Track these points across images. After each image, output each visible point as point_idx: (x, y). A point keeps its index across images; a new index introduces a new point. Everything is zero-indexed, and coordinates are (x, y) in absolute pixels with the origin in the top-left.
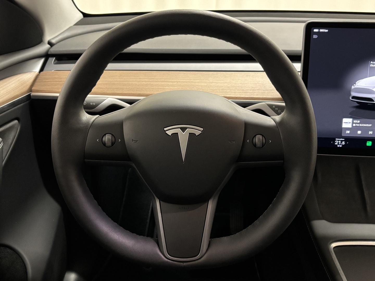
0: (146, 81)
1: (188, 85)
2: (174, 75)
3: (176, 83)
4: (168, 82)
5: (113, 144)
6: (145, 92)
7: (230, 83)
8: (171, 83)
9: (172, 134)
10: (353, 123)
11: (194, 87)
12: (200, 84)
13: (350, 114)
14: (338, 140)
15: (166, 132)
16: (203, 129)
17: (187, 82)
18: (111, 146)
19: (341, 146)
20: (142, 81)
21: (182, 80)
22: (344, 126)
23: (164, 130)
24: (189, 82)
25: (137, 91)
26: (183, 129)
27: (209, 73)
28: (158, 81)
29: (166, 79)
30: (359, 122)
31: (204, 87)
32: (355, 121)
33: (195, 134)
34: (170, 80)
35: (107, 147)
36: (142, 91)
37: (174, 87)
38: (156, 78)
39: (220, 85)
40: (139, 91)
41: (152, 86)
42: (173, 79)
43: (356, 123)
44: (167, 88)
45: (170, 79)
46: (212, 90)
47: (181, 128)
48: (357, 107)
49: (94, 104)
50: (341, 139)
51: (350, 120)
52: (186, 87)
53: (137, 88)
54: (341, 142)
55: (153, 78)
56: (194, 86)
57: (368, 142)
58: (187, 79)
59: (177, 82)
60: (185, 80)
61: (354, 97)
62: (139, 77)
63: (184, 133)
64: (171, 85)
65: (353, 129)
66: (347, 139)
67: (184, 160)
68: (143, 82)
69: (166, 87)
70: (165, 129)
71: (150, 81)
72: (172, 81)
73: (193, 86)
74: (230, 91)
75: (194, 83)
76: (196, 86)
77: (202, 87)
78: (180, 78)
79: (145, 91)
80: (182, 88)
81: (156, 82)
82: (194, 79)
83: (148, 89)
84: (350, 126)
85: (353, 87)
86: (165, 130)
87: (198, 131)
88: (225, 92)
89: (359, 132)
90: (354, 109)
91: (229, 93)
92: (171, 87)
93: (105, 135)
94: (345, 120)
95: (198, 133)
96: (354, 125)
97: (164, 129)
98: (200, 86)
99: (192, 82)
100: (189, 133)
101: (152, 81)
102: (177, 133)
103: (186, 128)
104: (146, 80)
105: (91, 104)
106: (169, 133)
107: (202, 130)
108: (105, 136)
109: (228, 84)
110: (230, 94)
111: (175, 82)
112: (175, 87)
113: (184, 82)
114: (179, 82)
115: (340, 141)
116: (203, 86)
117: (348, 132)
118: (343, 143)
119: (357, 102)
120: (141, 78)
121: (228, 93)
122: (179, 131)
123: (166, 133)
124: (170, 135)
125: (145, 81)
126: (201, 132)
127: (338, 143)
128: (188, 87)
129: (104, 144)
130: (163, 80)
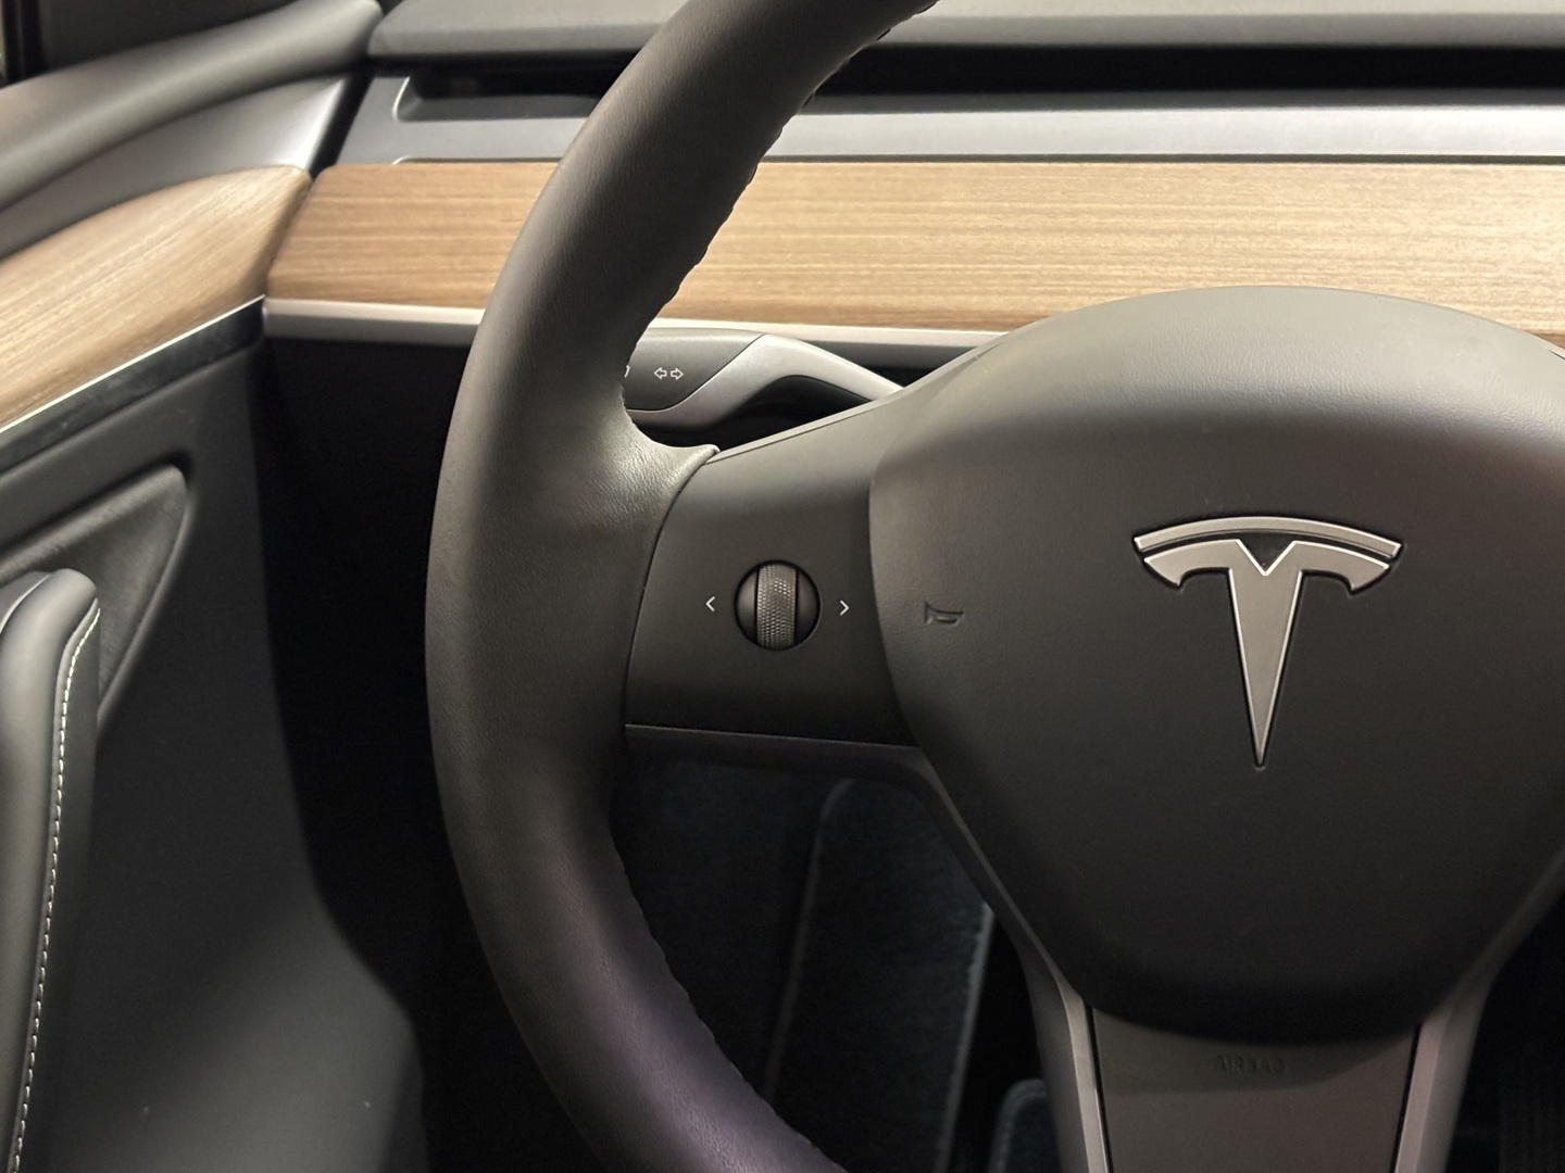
0: (977, 230)
1: (1259, 255)
2: (1166, 187)
3: (1180, 237)
4: (1128, 232)
5: (802, 630)
6: (975, 299)
7: (1552, 243)
8: (1146, 243)
9: (1188, 576)
11: (1300, 266)
12: (1340, 247)
15: (1147, 560)
16: (1398, 546)
17: (1251, 234)
18: (790, 639)
20: (957, 231)
21: (1220, 223)
23: (1134, 544)
24: (1266, 233)
25: (920, 292)
26: (1265, 546)
27: (1400, 171)
28: (1060, 230)
29: (1114, 213)
31: (1366, 263)
33: (1346, 582)
34: (1140, 222)
35: (769, 648)
36: (954, 293)
37: (1166, 265)
38: (1045, 206)
39: (1481, 254)
40: (933, 292)
41: (1022, 258)
42: (1156, 214)
44: (1117, 270)
45: (1136, 214)
46: (1426, 284)
47: (1249, 538)
49: (677, 374)
52: (1250, 267)
53: (923, 277)
55: (1028, 205)
56: (1300, 261)
58: (1254, 215)
59: (1188, 233)
60: (1237, 223)
62: (934, 204)
63: (1265, 568)
64: (1146, 254)
67: (1261, 748)
68: (962, 238)
69: (1108, 263)
70: (1142, 542)
71: (1008, 230)
72: (1155, 224)
73: (1293, 261)
74: (1548, 292)
75: (1299, 241)
76: (1315, 257)
77: (1359, 263)
78: (1209, 208)
79: (977, 293)
80: (1219, 273)
81: (1047, 231)
82: (1299, 216)
83: (996, 282)
86: (1140, 546)
87: (1362, 558)
88: (1516, 302)
91: (1544, 306)
92: (1144, 267)
93: (756, 570)
95: (1362, 570)
97: (1136, 539)
98: (1339, 257)
99: (1284, 232)
100: (1306, 574)
101: (1018, 230)
102: (1225, 571)
103: (1282, 539)
104: (981, 220)
105: (661, 374)
106: (1170, 566)
107: (1394, 553)
108: (752, 579)
109: (1537, 249)
110: (1549, 317)
111: (1170, 233)
112: (1170, 269)
113: (1235, 233)
114: (1202, 231)
116: (1362, 258)
120: (947, 211)
121: (1538, 309)
122: (1233, 556)
123: (1145, 565)
124: (1175, 579)
125: (970, 225)
126: (1386, 566)
128: (1260, 266)
129: (749, 630)
130: (1094, 220)
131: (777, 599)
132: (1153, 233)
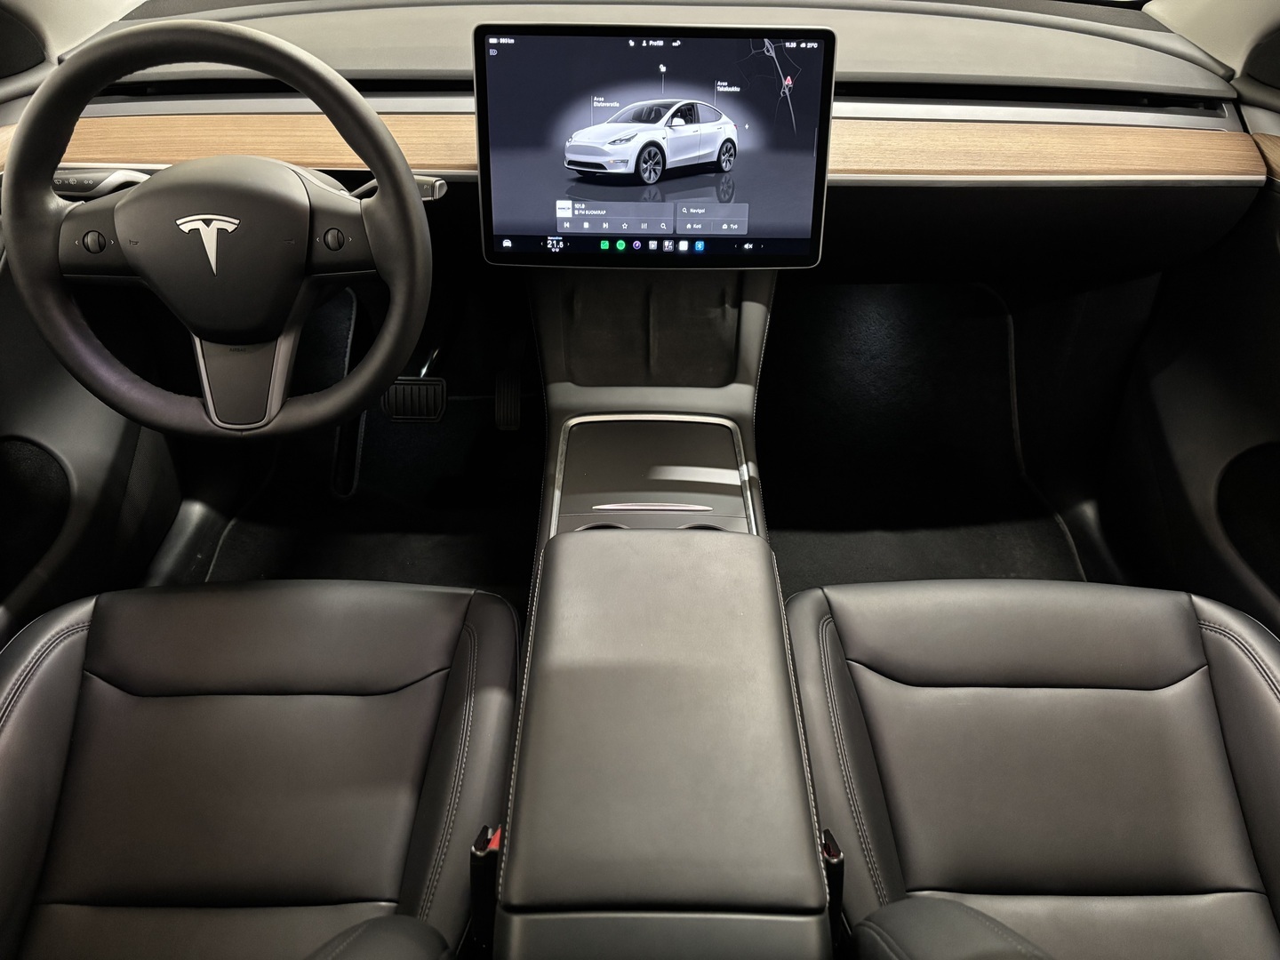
5: (96, 248)
9: (190, 231)
10: (574, 209)
13: (567, 193)
14: (552, 240)
15: (180, 227)
16: (239, 221)
18: (94, 250)
19: (557, 250)
22: (560, 214)
26: (207, 222)
30: (583, 206)
32: (577, 206)
33: (227, 231)
35: (88, 252)
43: (579, 209)
47: (204, 221)
48: (578, 180)
49: (91, 182)
50: (557, 238)
51: (568, 203)
54: (558, 243)
57: (602, 242)
61: (571, 163)
63: (208, 229)
65: (575, 220)
66: (567, 238)
70: (178, 222)
84: (568, 214)
85: (568, 144)
87: (230, 225)
89: (586, 225)
90: (574, 184)
93: (88, 233)
94: (560, 204)
95: (230, 228)
96: (576, 212)
97: (176, 222)
100: (218, 229)
102: (199, 229)
103: (211, 220)
105: (86, 182)
106: (186, 228)
107: (237, 223)
115: (555, 242)
117: (567, 225)
118: (561, 244)
119: (578, 171)
122: (200, 225)
123: (180, 229)
124: (187, 232)
126: (236, 226)
127: (553, 245)
129: (88, 249)
131: (93, 240)
132: (281, 136)
